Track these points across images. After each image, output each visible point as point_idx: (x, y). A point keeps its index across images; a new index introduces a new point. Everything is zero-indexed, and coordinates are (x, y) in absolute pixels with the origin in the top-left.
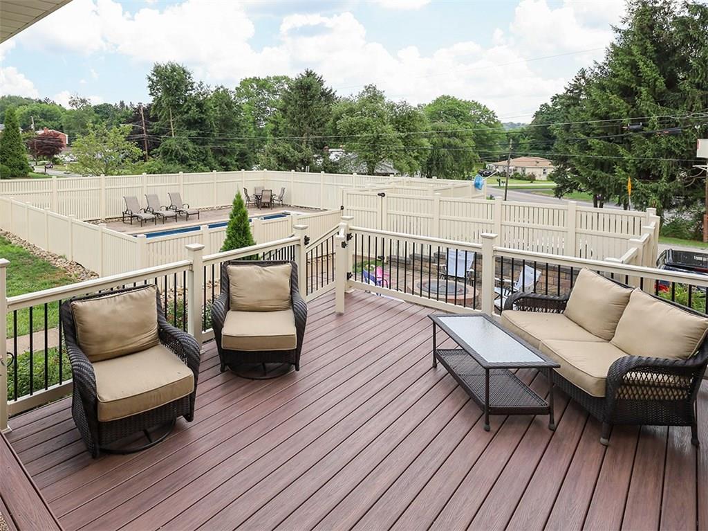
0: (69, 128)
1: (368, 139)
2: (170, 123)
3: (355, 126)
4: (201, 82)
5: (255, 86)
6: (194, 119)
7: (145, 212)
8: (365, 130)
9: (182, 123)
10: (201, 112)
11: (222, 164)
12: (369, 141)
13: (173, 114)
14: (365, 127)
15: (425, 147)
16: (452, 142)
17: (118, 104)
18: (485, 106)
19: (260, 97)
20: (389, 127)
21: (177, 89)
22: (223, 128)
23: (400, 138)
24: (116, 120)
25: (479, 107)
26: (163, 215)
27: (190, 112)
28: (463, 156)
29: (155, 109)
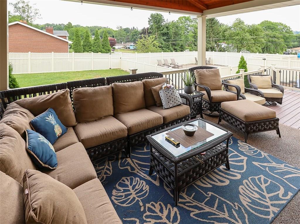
0: (116, 37)
1: (238, 39)
3: (233, 34)
4: (167, 19)
5: (184, 20)
6: (165, 32)
8: (237, 35)
9: (161, 34)
10: (168, 30)
11: (175, 49)
12: (239, 40)
13: (157, 31)
14: (237, 34)
15: (263, 42)
16: (274, 40)
17: (132, 28)
18: (285, 24)
19: (186, 23)
20: (248, 34)
21: (159, 22)
22: (175, 36)
23: (253, 38)
24: (132, 34)
25: (282, 25)
27: (164, 30)
28: (279, 46)
29: (150, 29)
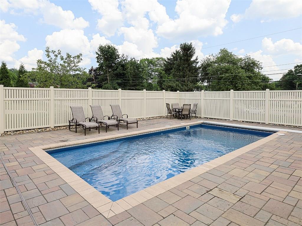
2: (107, 76)
4: (123, 54)
5: (147, 63)
6: (120, 73)
7: (90, 121)
8: (226, 72)
9: (114, 76)
19: (149, 67)
21: (111, 57)
26: (106, 124)
27: (118, 70)
29: (99, 70)
